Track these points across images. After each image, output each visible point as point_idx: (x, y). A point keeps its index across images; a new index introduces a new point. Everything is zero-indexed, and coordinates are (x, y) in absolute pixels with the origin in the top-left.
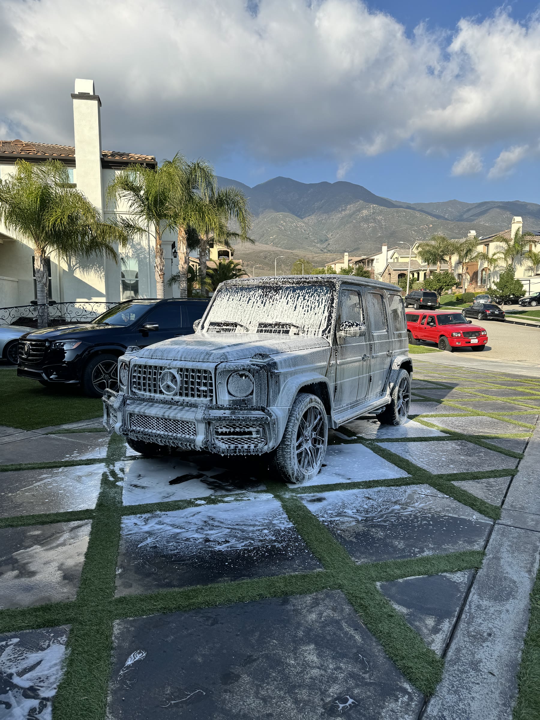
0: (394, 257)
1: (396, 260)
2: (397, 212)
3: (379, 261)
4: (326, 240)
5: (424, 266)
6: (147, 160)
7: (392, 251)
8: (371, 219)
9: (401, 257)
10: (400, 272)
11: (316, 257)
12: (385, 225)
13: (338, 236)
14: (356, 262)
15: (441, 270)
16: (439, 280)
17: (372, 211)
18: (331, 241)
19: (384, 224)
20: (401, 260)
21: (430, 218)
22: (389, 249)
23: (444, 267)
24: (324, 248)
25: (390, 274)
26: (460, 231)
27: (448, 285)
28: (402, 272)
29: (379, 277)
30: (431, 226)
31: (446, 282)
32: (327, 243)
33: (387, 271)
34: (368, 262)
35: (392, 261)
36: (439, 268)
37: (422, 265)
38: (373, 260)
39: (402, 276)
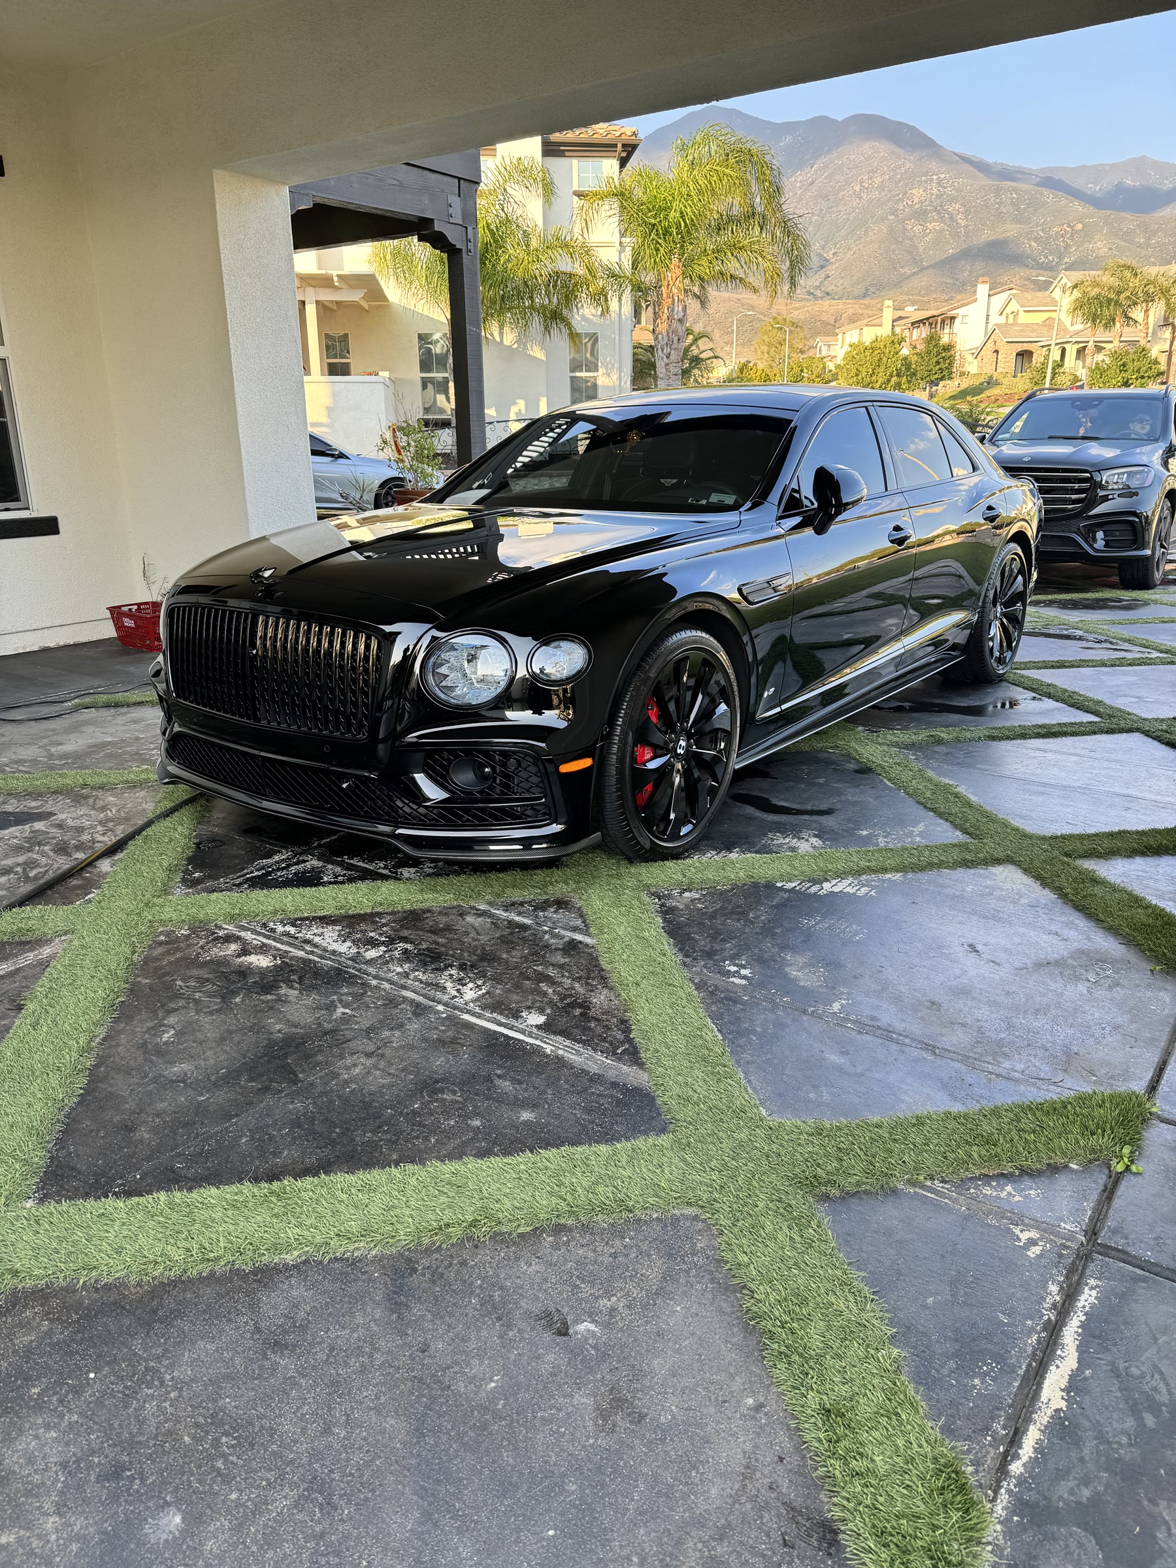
0: (1008, 310)
1: (1011, 317)
2: (998, 191)
3: (967, 320)
4: (822, 267)
5: (1077, 333)
6: (623, 137)
7: (1002, 298)
8: (931, 211)
9: (1025, 311)
10: (1020, 347)
11: (798, 309)
12: (966, 226)
13: (848, 255)
14: (913, 324)
15: (1121, 342)
16: (1124, 365)
17: (935, 191)
18: (831, 270)
19: (962, 223)
20: (1024, 318)
21: (1078, 207)
22: (994, 290)
23: (1130, 334)
24: (816, 288)
25: (997, 352)
26: (1149, 239)
27: (1143, 377)
28: (1026, 347)
29: (970, 358)
30: (1080, 226)
31: (1138, 371)
32: (822, 274)
33: (990, 345)
34: (943, 321)
35: (1002, 320)
36: (1116, 337)
37: (1072, 329)
38: (953, 318)
39: (1024, 356)
